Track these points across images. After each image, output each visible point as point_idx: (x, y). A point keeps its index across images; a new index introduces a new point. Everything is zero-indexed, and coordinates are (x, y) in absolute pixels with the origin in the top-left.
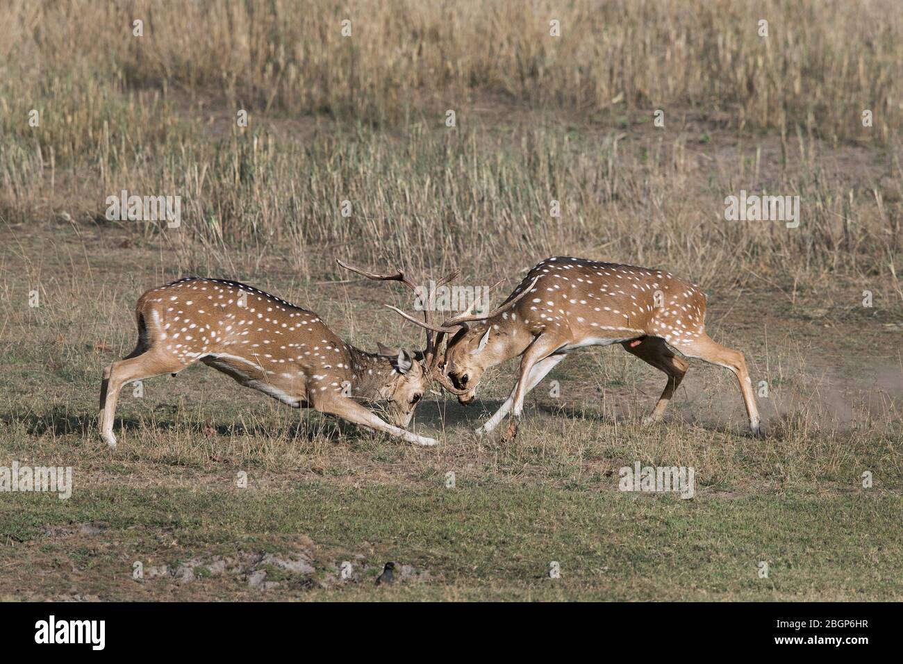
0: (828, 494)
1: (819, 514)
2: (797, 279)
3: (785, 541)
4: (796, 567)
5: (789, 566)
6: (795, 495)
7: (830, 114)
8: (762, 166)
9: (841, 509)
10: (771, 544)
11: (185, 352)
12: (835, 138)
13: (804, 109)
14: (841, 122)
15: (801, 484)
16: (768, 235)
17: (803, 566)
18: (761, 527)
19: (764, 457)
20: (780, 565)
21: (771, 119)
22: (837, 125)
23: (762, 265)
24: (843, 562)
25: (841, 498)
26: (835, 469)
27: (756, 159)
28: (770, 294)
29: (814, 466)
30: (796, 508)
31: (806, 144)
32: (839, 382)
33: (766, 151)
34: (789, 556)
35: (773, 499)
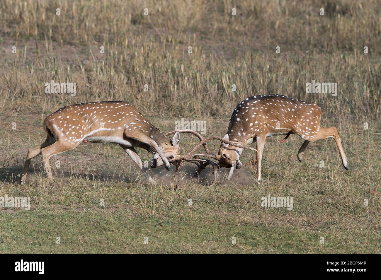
0: (59, 211)
1: (54, 220)
2: (44, 108)
3: (38, 233)
4: (44, 245)
5: (40, 245)
6: (43, 211)
7: (60, 30)
8: (27, 54)
9: (65, 217)
10: (32, 234)
11: (74, 140)
12: (62, 41)
13: (47, 27)
14: (64, 33)
15: (46, 206)
16: (30, 87)
17: (47, 245)
18: (27, 226)
19: (28, 193)
20: (36, 244)
21: (31, 32)
22: (62, 35)
23: (27, 101)
24: (66, 243)
25: (65, 212)
26: (62, 199)
27: (24, 51)
28: (31, 115)
29: (52, 197)
30: (44, 217)
31: (49, 44)
32: (64, 157)
33: (29, 47)
34: (40, 240)
35: (33, 213)
